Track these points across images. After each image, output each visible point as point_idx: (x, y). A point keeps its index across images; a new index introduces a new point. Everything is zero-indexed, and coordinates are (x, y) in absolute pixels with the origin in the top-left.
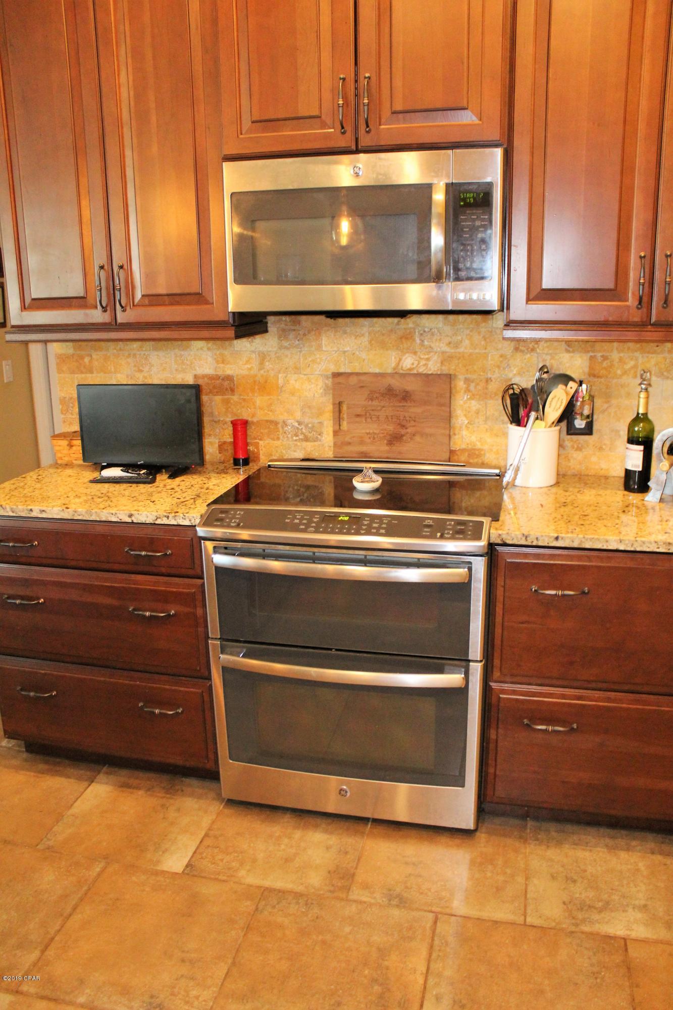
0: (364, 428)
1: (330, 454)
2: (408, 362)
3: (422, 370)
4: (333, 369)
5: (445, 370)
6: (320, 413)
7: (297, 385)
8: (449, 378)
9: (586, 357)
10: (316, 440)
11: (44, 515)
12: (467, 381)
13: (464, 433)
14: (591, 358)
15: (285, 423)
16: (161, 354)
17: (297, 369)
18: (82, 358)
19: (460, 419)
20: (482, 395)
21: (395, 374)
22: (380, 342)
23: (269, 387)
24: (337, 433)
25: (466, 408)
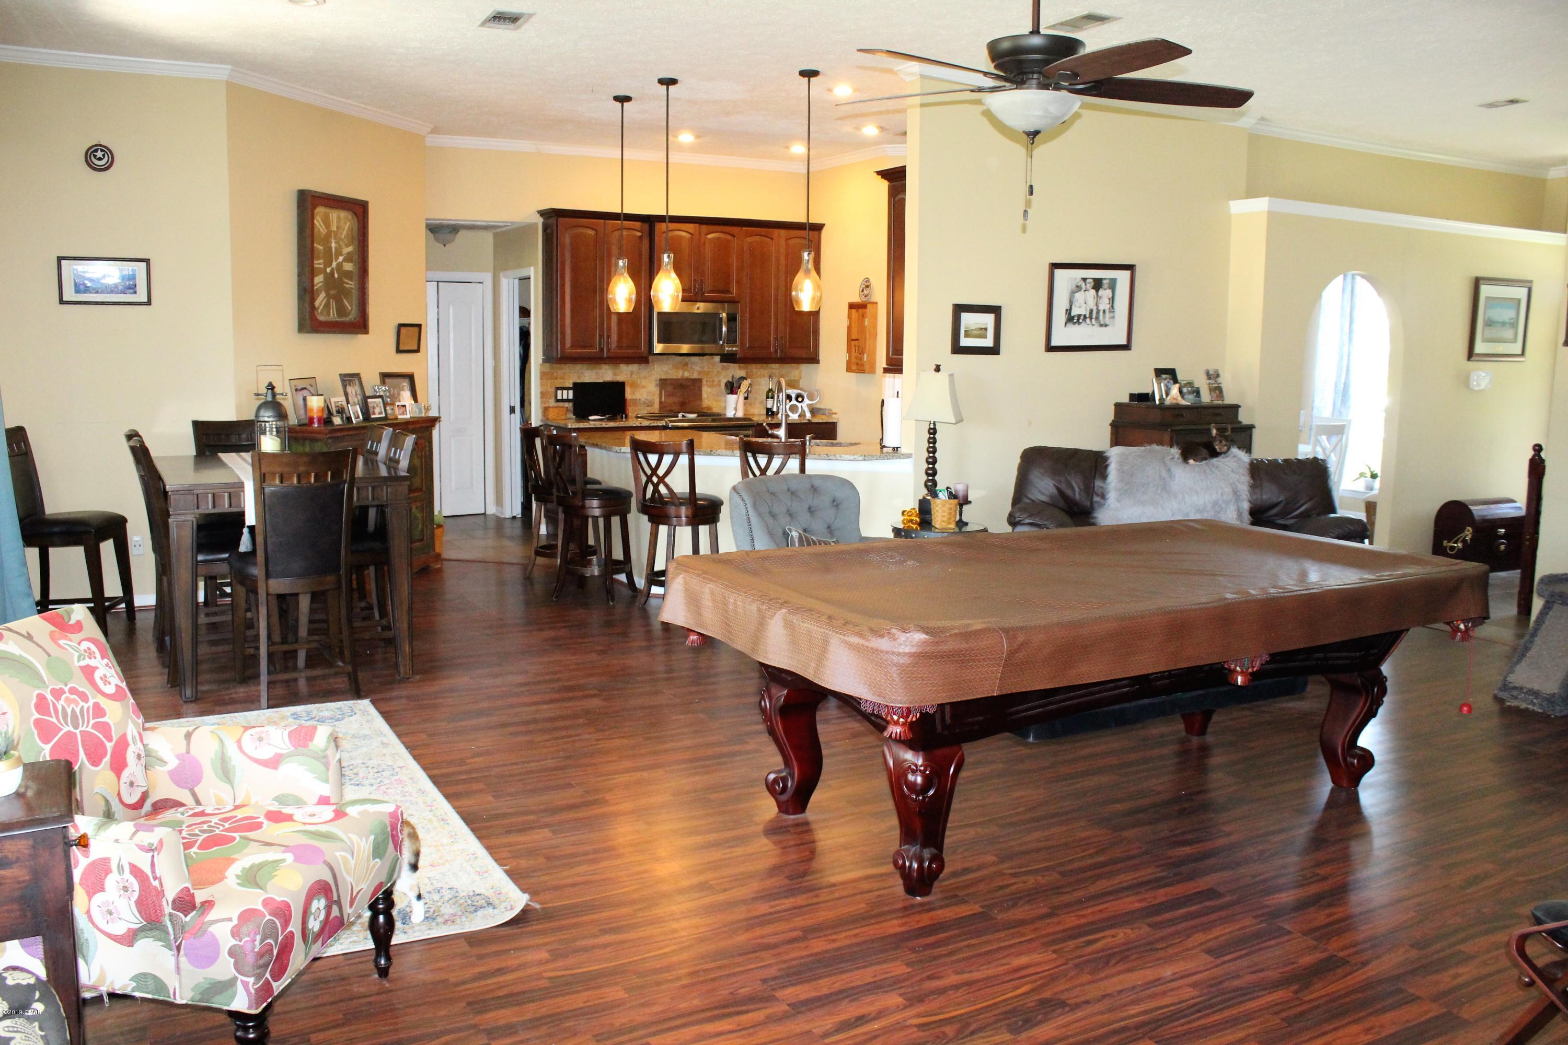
0: (671, 400)
1: (656, 411)
2: (686, 374)
3: (691, 377)
4: (659, 377)
5: (699, 377)
6: (654, 395)
7: (645, 385)
8: (700, 380)
9: (745, 370)
10: (651, 406)
11: (608, 426)
13: (705, 400)
14: (746, 372)
15: (639, 400)
17: (645, 377)
18: (553, 373)
19: (704, 395)
20: (712, 386)
21: (682, 379)
22: (676, 367)
23: (634, 385)
24: (661, 403)
25: (706, 391)
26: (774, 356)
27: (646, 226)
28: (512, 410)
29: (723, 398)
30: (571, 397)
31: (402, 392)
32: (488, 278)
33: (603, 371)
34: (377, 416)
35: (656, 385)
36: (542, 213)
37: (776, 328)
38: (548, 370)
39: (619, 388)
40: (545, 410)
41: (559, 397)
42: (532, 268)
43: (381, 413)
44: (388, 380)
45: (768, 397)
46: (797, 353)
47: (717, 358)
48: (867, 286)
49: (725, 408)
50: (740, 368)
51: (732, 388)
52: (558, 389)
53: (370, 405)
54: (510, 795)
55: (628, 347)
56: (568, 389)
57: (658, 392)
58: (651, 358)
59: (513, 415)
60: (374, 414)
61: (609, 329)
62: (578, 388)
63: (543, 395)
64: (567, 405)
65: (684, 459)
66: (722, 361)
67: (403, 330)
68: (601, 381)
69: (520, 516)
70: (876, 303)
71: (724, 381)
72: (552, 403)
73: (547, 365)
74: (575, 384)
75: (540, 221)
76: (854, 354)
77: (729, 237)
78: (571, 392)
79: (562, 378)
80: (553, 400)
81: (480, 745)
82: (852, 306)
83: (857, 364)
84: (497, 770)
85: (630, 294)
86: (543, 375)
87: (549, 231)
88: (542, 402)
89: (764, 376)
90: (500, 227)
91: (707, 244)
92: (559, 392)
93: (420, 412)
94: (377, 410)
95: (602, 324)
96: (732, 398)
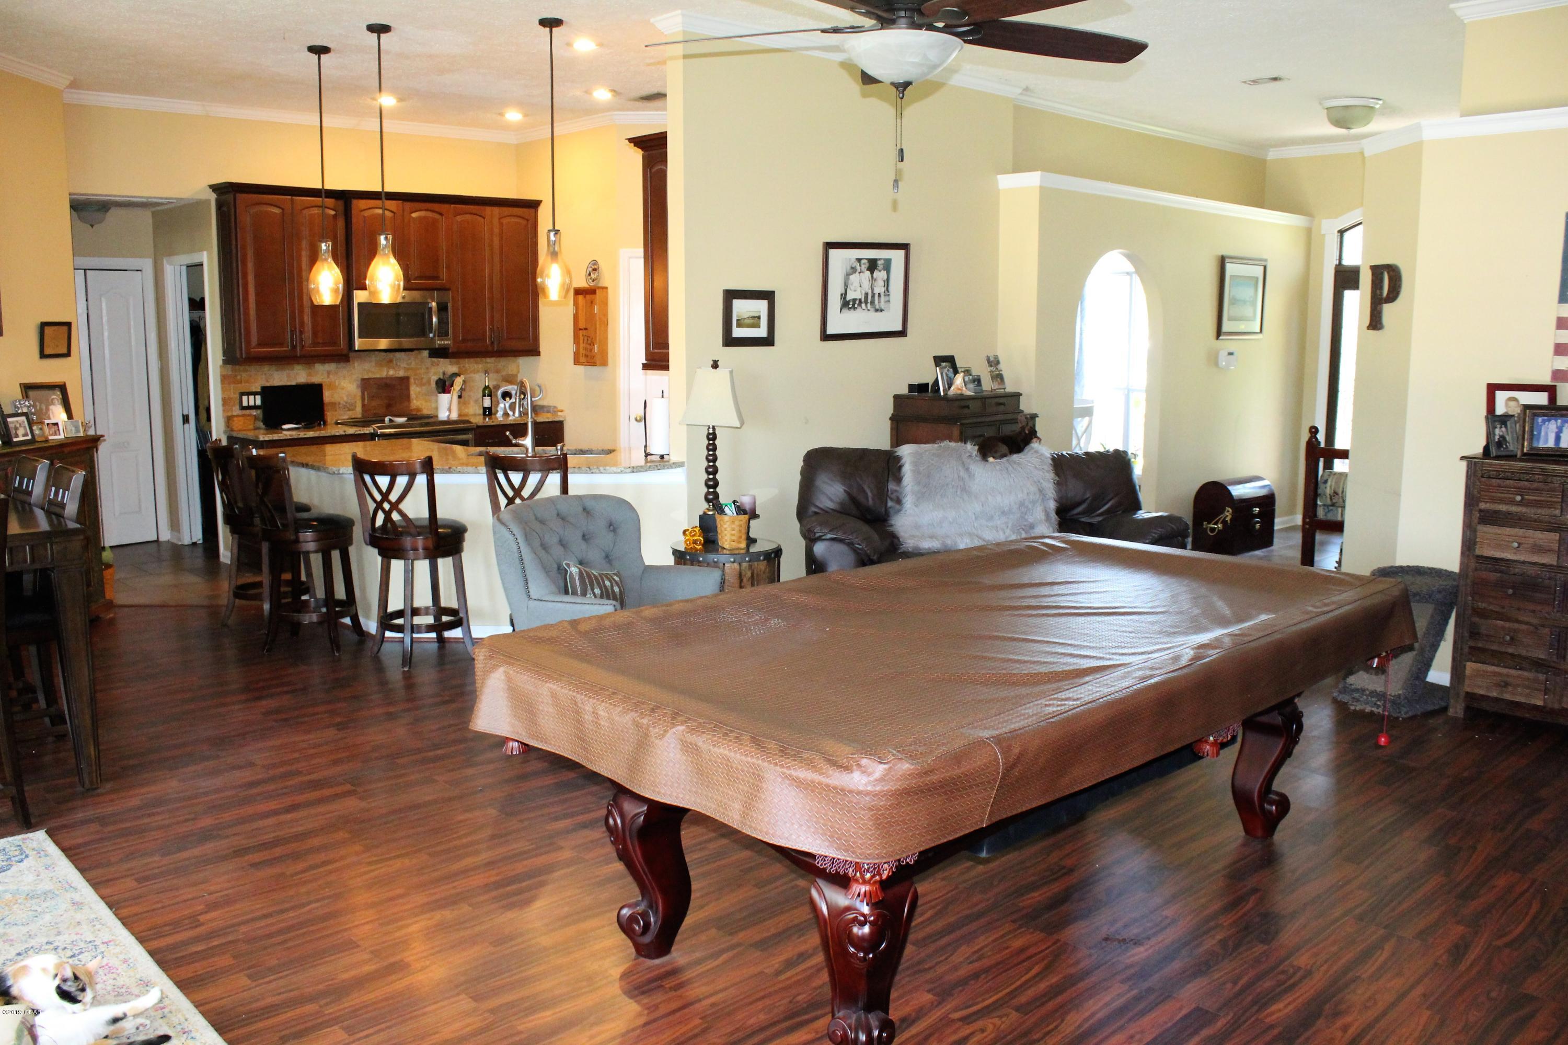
0: (376, 402)
1: (360, 416)
2: (391, 372)
3: (397, 375)
4: (360, 377)
5: (406, 375)
6: (355, 397)
7: (345, 385)
8: (407, 379)
9: (458, 366)
10: (353, 410)
11: (305, 436)
12: (414, 379)
13: (415, 401)
14: (459, 368)
15: (339, 403)
16: (279, 372)
17: (345, 377)
18: (236, 376)
19: (413, 395)
20: (422, 385)
21: (386, 378)
22: (379, 364)
23: (332, 387)
24: (363, 406)
25: (414, 390)
26: (490, 348)
27: (341, 203)
28: (186, 419)
29: (433, 398)
30: (259, 402)
31: (52, 407)
32: (147, 264)
33: (295, 371)
34: (21, 438)
35: (358, 386)
36: (215, 188)
37: (492, 317)
38: (230, 373)
39: (317, 389)
40: (229, 420)
41: (245, 404)
42: (205, 253)
43: (26, 435)
44: (32, 393)
45: (484, 396)
46: (515, 344)
47: (426, 353)
48: (595, 270)
49: (437, 408)
50: (451, 364)
51: (444, 386)
52: (242, 394)
53: (11, 426)
54: (271, 970)
55: (324, 344)
56: (255, 394)
57: (359, 394)
58: (352, 355)
59: (186, 426)
60: (17, 436)
61: (302, 324)
62: (266, 392)
63: (225, 402)
64: (254, 412)
65: (421, 480)
66: (431, 356)
67: (48, 330)
68: (294, 383)
69: (201, 542)
70: (606, 288)
71: (434, 378)
72: (236, 411)
73: (229, 367)
74: (263, 388)
75: (213, 197)
76: (582, 345)
77: (436, 216)
78: (258, 398)
79: (247, 382)
80: (238, 407)
81: (212, 888)
82: (578, 292)
83: (587, 356)
84: (244, 929)
85: (336, 284)
86: (224, 379)
87: (225, 209)
88: (224, 411)
89: (478, 372)
90: (162, 204)
91: (412, 224)
92: (245, 398)
93: (78, 431)
94: (21, 432)
95: (293, 318)
96: (444, 398)
